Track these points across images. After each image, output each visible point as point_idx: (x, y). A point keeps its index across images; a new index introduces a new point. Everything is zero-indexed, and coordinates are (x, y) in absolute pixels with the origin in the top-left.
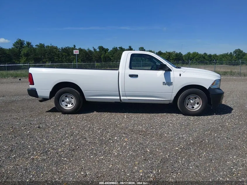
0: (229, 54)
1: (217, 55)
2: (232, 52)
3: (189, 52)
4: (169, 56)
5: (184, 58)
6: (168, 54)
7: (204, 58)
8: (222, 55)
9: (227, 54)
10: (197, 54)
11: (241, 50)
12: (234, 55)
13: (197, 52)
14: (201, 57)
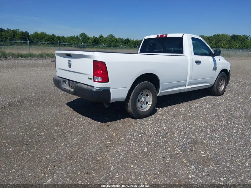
0: (76, 37)
1: (65, 37)
2: (78, 35)
3: (36, 32)
4: (14, 35)
5: (31, 38)
6: (11, 32)
7: (53, 39)
8: (70, 38)
9: (74, 37)
10: (46, 35)
11: (86, 34)
12: (81, 38)
13: (44, 32)
14: (50, 38)
